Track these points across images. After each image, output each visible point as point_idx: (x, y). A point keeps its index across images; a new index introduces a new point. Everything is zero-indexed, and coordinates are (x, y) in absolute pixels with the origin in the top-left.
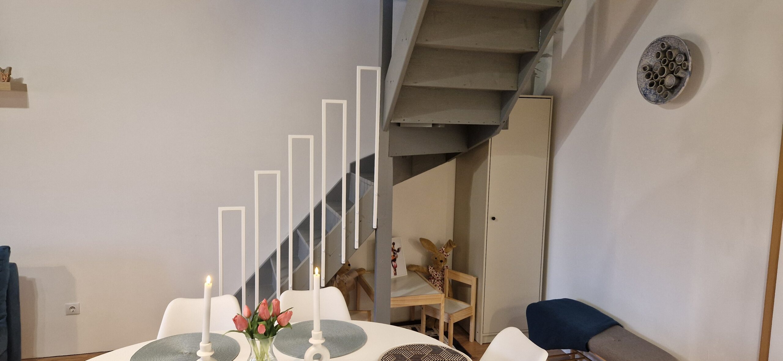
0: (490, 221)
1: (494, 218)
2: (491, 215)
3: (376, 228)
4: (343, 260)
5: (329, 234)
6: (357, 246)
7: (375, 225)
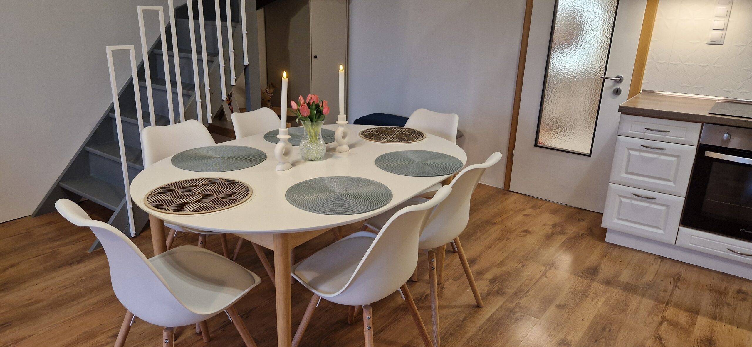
0: (313, 59)
1: (316, 57)
2: (314, 55)
3: (247, 65)
4: (224, 97)
5: (210, 72)
6: (233, 83)
7: (246, 63)
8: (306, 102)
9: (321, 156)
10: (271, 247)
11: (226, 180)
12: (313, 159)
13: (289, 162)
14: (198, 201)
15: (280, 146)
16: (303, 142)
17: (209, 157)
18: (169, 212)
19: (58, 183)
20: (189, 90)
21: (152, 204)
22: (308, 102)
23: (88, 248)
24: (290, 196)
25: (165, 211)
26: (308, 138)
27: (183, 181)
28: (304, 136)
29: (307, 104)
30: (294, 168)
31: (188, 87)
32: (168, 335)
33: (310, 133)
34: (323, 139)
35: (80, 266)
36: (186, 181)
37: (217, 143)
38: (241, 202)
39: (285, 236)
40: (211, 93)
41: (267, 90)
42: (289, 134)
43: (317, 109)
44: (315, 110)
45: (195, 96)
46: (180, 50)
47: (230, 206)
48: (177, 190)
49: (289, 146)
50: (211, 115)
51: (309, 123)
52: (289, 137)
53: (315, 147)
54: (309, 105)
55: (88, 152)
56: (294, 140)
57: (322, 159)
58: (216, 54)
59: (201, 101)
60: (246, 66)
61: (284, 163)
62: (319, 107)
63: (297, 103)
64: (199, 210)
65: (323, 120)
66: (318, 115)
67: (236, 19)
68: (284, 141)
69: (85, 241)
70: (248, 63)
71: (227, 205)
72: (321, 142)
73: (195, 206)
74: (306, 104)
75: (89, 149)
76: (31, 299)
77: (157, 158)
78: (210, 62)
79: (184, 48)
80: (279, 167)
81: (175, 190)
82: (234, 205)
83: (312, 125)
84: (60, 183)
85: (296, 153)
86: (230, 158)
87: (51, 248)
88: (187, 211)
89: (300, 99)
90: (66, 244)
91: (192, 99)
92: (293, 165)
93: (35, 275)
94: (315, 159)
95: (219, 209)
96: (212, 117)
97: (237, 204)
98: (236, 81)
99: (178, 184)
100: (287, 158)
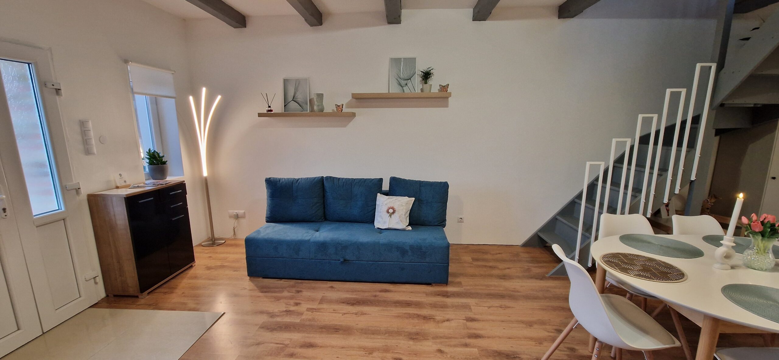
0: (770, 179)
1: (774, 178)
2: (772, 176)
3: (694, 180)
4: (666, 201)
5: (658, 181)
6: (677, 191)
7: (693, 178)
8: (759, 220)
9: (766, 268)
10: (700, 324)
11: (664, 262)
12: (756, 269)
13: (728, 264)
14: (640, 270)
15: (721, 250)
16: (748, 252)
17: (649, 243)
18: (617, 271)
19: (537, 233)
20: (637, 192)
21: (605, 262)
22: (762, 220)
23: (547, 273)
24: (727, 291)
25: (614, 269)
26: (755, 249)
27: (628, 254)
28: (750, 247)
29: (761, 222)
30: (732, 270)
31: (637, 190)
32: (599, 346)
33: (758, 246)
34: (772, 254)
35: (541, 281)
36: (630, 254)
37: (655, 234)
38: (676, 281)
39: (716, 321)
40: (655, 196)
41: (708, 199)
42: (734, 242)
43: (771, 228)
44: (769, 228)
45: (640, 197)
46: (637, 165)
47: (666, 282)
48: (623, 259)
49: (732, 252)
50: (651, 212)
51: (760, 238)
52: (735, 245)
53: (761, 259)
54: (762, 223)
55: (557, 219)
56: (739, 248)
57: (767, 271)
58: (666, 170)
59: (645, 201)
60: (692, 181)
61: (722, 264)
62: (775, 226)
63: (749, 219)
64: (639, 276)
65: (777, 238)
66: (771, 233)
67: (692, 145)
68: (727, 247)
69: (545, 269)
70: (695, 178)
71: (663, 280)
72: (770, 256)
73: (637, 273)
74: (759, 222)
75: (558, 217)
76: (515, 289)
77: (609, 234)
78: (659, 175)
79: (641, 164)
80: (717, 266)
81: (621, 258)
82: (670, 282)
83: (762, 240)
84: (538, 233)
85: (738, 258)
86: (669, 247)
87: (528, 266)
88: (630, 274)
89: (753, 216)
90: (536, 267)
91: (637, 199)
92: (733, 267)
93: (519, 277)
94: (760, 269)
95: (656, 281)
96: (651, 213)
97: (672, 282)
98: (679, 191)
99: (625, 255)
100: (727, 260)
